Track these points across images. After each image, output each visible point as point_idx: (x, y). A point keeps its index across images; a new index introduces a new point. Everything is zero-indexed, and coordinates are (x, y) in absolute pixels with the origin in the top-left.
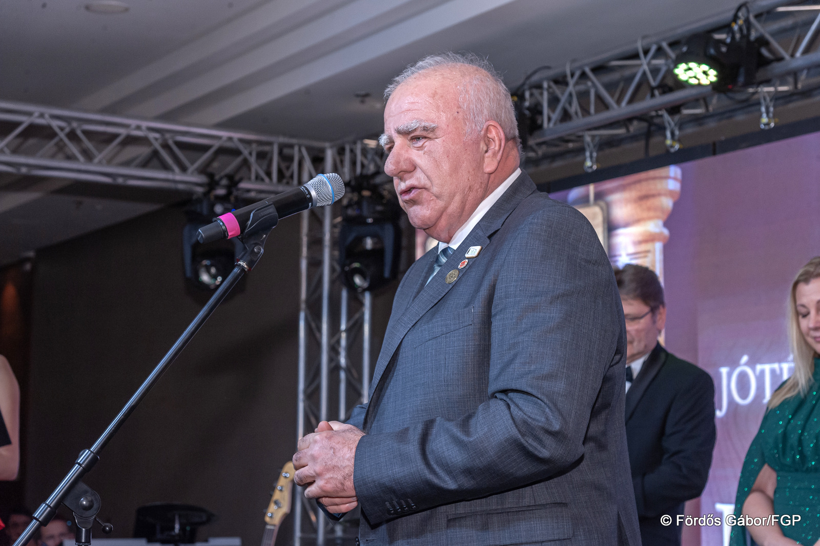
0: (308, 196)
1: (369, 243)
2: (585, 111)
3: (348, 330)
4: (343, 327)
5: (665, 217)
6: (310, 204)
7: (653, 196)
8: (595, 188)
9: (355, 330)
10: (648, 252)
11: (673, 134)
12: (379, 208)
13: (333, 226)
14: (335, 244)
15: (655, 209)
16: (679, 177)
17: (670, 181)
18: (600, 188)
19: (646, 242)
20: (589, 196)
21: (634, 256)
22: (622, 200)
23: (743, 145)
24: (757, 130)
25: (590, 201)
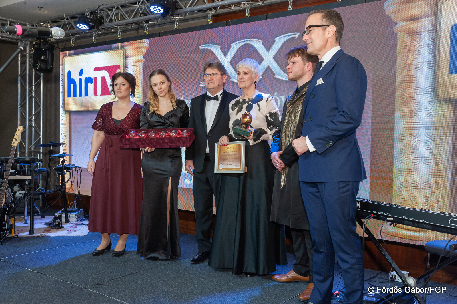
1: (42, 58)
2: (118, 19)
3: (35, 86)
4: (33, 85)
5: (143, 55)
7: (140, 48)
8: (121, 44)
9: (38, 86)
10: (138, 65)
11: (146, 30)
12: (47, 46)
13: (30, 51)
14: (30, 57)
15: (140, 52)
16: (148, 43)
17: (145, 44)
18: (122, 44)
19: (137, 62)
20: (119, 47)
21: (133, 66)
22: (130, 48)
23: (169, 34)
24: (173, 30)
25: (119, 48)
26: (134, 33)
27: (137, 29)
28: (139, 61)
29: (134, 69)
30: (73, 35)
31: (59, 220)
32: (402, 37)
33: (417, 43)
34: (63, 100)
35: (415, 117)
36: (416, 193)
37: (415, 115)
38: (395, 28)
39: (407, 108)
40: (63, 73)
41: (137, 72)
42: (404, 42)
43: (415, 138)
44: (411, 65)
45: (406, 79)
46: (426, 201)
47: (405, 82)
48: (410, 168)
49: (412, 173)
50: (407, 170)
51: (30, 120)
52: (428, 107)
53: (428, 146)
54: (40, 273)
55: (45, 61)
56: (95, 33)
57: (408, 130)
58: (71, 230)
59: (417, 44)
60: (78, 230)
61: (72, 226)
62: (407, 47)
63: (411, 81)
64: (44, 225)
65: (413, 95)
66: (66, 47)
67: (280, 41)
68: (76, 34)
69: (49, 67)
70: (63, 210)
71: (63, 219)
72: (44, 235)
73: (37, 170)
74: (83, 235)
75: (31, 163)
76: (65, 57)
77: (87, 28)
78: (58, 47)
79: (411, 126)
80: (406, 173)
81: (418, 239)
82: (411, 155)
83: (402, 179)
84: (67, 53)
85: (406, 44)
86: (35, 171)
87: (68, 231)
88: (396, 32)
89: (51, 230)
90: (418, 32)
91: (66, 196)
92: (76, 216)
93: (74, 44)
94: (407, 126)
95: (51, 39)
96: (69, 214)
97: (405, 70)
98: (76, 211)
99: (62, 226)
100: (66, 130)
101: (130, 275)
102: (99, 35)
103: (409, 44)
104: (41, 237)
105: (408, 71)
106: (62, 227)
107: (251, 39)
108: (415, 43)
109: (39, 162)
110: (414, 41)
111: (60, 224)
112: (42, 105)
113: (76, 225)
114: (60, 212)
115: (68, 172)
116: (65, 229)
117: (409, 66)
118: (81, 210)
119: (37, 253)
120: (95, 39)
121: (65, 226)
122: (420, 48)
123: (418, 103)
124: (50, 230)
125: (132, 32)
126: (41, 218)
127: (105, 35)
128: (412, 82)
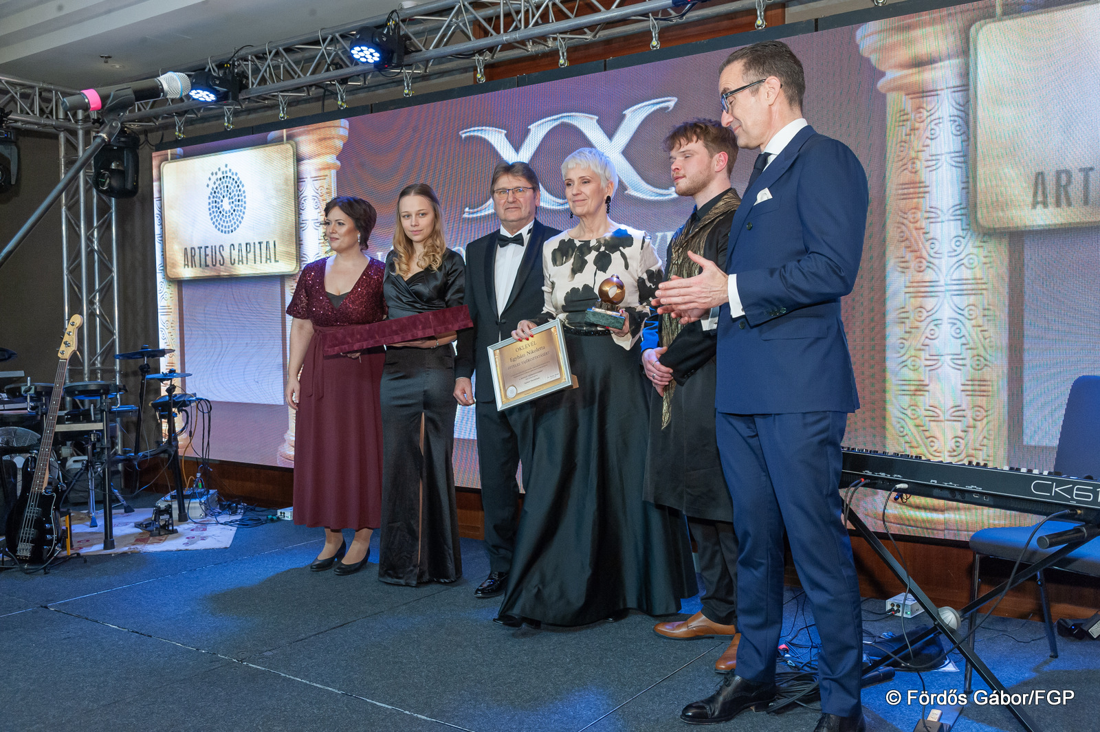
0: (161, 87)
1: (113, 166)
2: (278, 77)
3: (99, 227)
5: (338, 153)
6: (162, 94)
7: (329, 138)
8: (287, 132)
9: (105, 227)
10: (327, 176)
11: (342, 99)
12: (123, 139)
15: (331, 147)
16: (348, 127)
17: (341, 129)
18: (291, 132)
19: (324, 169)
20: (283, 137)
21: (316, 178)
22: (307, 141)
23: (391, 107)
24: (401, 97)
25: (283, 140)
26: (315, 108)
27: (321, 98)
28: (328, 167)
29: (317, 184)
30: (180, 114)
31: (166, 517)
32: (896, 102)
33: (928, 114)
34: (162, 255)
35: (929, 271)
36: (934, 428)
37: (928, 267)
38: (881, 84)
39: (912, 251)
40: (160, 197)
41: (324, 191)
42: (902, 113)
43: (930, 313)
44: (917, 161)
45: (906, 191)
46: (958, 447)
47: (906, 197)
48: (922, 378)
49: (927, 388)
50: (914, 383)
51: (91, 303)
52: (956, 248)
53: (958, 331)
54: (137, 632)
55: (121, 174)
56: (229, 109)
57: (915, 297)
58: (194, 538)
59: (928, 117)
60: (210, 536)
61: (194, 527)
62: (908, 123)
63: (920, 195)
64: (133, 527)
65: (923, 223)
66: (165, 140)
67: (634, 117)
68: (186, 112)
69: (129, 186)
70: (174, 493)
71: (175, 514)
72: (138, 550)
73: (114, 408)
74: (222, 545)
75: (101, 395)
76: (163, 163)
77: (212, 97)
78: (147, 141)
79: (922, 290)
80: (913, 388)
81: (942, 527)
82: (923, 350)
83: (905, 401)
84: (167, 154)
85: (905, 117)
86: (110, 412)
87: (188, 538)
88: (883, 91)
89: (151, 538)
90: (932, 91)
91: (178, 463)
92: (203, 507)
93: (183, 133)
94: (911, 290)
95: (130, 125)
96: (186, 502)
97: (905, 172)
98: (201, 495)
99: (175, 528)
100: (171, 321)
101: (335, 628)
102: (236, 113)
103: (912, 116)
104: (129, 555)
105: (912, 172)
106: (174, 532)
107: (572, 114)
108: (925, 114)
109: (120, 391)
110: (922, 110)
111: (169, 524)
112: (115, 269)
113: (203, 525)
114: (168, 498)
115: (182, 410)
116: (181, 535)
117: (914, 163)
118: (211, 491)
119: (124, 589)
120: (228, 122)
121: (181, 528)
122: (936, 124)
123: (934, 241)
124: (148, 538)
125: (308, 105)
126: (126, 512)
127: (249, 114)
128: (919, 198)
